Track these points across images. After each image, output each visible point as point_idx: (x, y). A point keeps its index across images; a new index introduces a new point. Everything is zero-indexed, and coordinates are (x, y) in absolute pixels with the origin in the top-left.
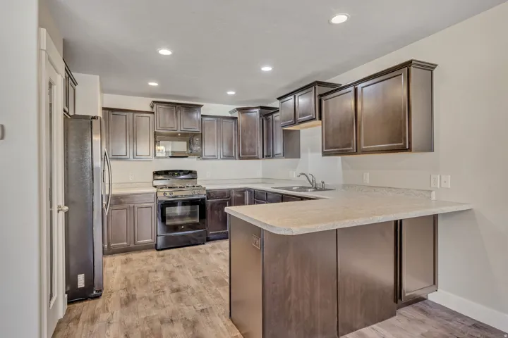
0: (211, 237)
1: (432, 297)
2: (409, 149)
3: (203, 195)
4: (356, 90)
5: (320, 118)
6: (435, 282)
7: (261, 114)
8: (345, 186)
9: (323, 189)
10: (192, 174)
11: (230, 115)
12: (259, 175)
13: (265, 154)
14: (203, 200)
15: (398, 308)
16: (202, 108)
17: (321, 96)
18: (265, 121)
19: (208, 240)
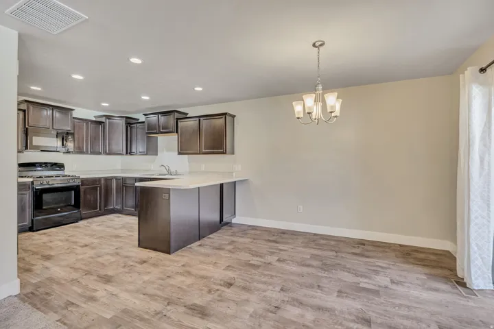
0: (83, 216)
1: (234, 221)
2: (225, 153)
3: (78, 183)
4: (200, 120)
5: (177, 132)
6: (235, 214)
7: (126, 121)
8: (190, 173)
9: (176, 174)
10: (60, 166)
11: (94, 119)
12: (119, 167)
13: (129, 151)
14: (78, 186)
15: (222, 226)
16: (73, 112)
17: (177, 119)
18: (129, 128)
19: (82, 219)
